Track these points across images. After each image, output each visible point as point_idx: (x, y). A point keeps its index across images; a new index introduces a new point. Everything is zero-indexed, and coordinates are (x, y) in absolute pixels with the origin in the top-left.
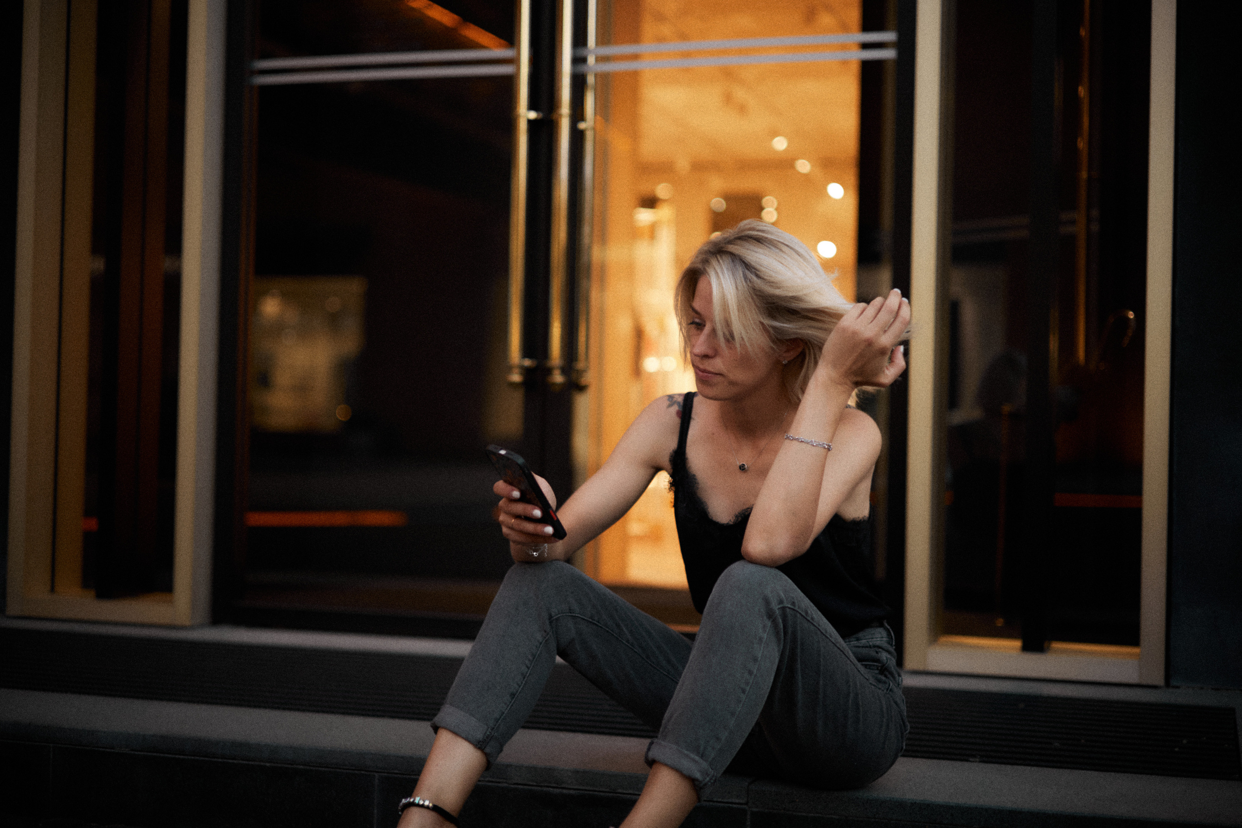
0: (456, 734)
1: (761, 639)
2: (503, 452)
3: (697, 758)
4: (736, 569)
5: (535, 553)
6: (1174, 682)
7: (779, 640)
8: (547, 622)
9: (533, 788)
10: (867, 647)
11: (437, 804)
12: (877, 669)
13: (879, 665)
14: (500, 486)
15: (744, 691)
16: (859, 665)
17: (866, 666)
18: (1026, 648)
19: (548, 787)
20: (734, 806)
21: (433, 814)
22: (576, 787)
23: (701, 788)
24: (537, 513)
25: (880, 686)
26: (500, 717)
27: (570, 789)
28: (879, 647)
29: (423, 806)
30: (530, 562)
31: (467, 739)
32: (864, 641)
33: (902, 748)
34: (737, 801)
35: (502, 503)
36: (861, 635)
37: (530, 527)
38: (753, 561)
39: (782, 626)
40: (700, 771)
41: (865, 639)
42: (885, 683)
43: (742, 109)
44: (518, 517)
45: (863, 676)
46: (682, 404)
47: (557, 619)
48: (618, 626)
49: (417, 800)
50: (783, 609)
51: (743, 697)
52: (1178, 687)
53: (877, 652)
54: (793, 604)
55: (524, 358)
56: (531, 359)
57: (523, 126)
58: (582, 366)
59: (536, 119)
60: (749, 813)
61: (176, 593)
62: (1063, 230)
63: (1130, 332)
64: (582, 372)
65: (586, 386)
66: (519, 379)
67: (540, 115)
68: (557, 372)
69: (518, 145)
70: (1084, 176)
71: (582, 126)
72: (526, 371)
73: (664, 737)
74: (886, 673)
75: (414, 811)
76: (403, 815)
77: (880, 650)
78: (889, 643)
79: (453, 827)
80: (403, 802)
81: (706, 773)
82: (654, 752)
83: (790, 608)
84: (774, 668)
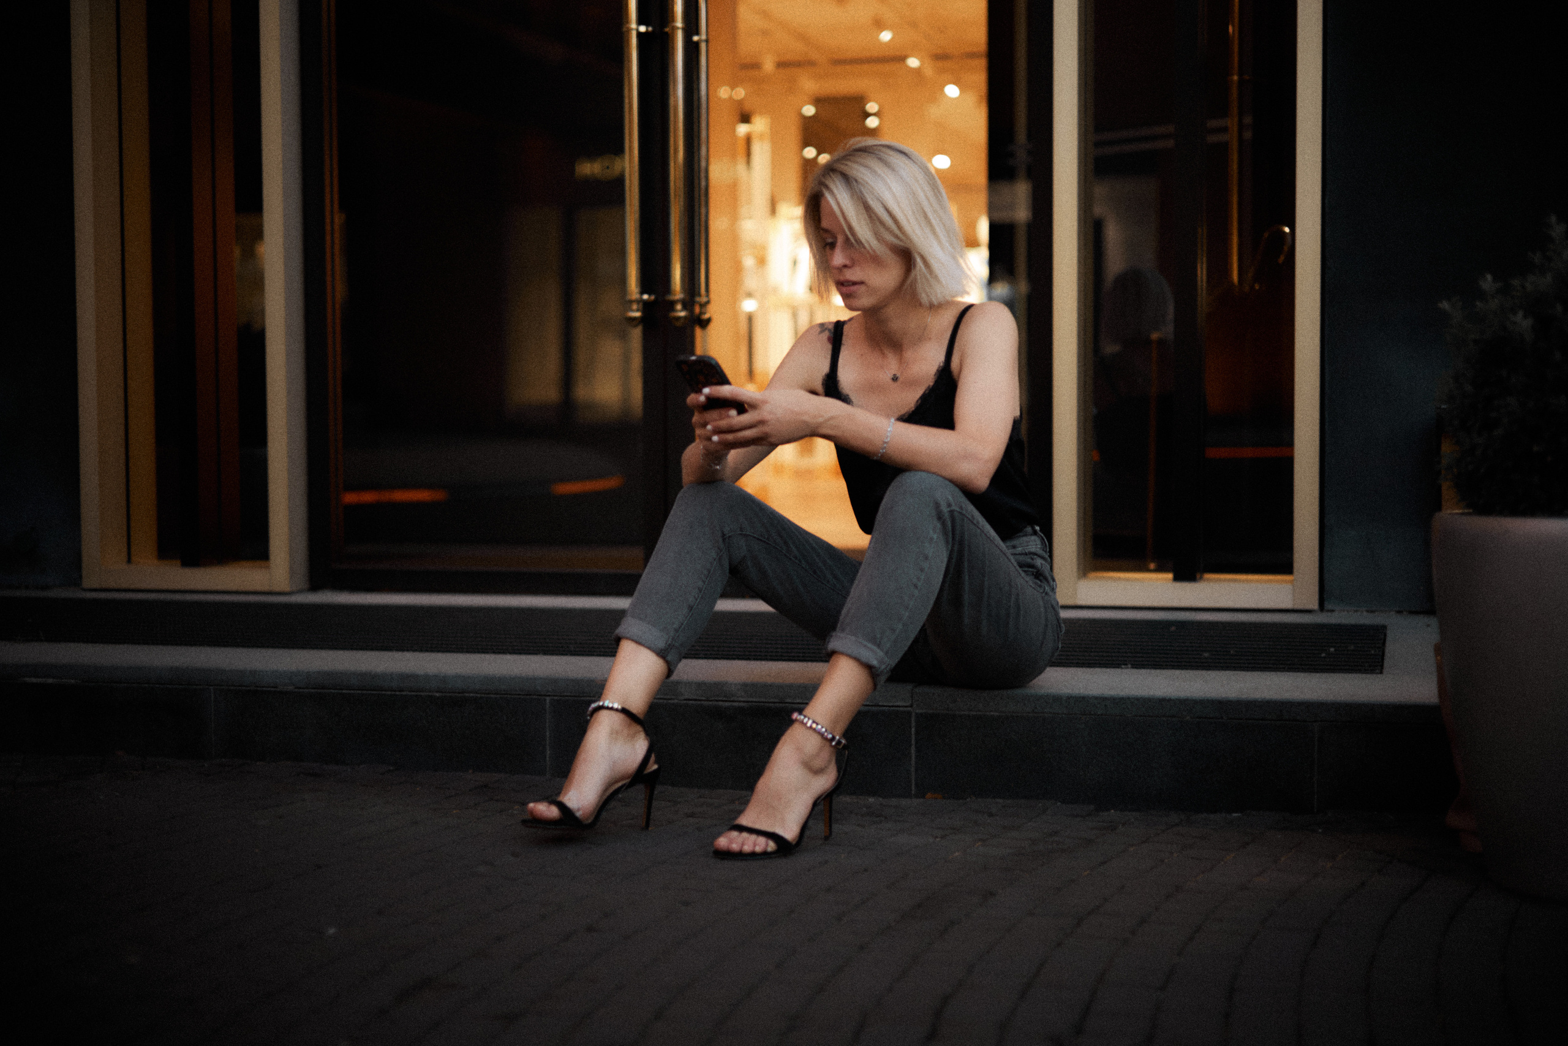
0: (638, 643)
1: (932, 539)
3: (875, 648)
6: (1328, 606)
7: (947, 542)
8: (721, 540)
9: (703, 702)
10: (1023, 553)
11: (624, 706)
12: (1035, 575)
13: (1035, 571)
15: (916, 586)
16: (1020, 570)
17: (1025, 571)
18: (1177, 578)
19: (718, 701)
20: (901, 709)
21: (621, 716)
22: (744, 700)
23: (878, 675)
25: (1037, 589)
26: (680, 628)
27: (740, 702)
28: (1035, 554)
29: (612, 709)
31: (649, 648)
32: (1020, 549)
33: (1058, 647)
34: (904, 704)
36: (1016, 541)
39: (950, 528)
40: (877, 659)
41: (1022, 546)
42: (1041, 587)
45: (1024, 582)
46: (833, 331)
47: (730, 537)
48: (786, 543)
49: (606, 704)
50: (952, 512)
51: (916, 592)
52: (1333, 611)
53: (1033, 559)
54: (961, 508)
55: (642, 293)
56: (649, 294)
57: (634, 41)
58: (704, 299)
59: (646, 33)
60: (913, 714)
61: (272, 557)
62: (1212, 139)
63: (1286, 248)
64: (704, 305)
65: (709, 321)
66: (638, 314)
67: (650, 29)
68: (679, 307)
69: (630, 61)
70: (1236, 78)
71: (696, 38)
72: (646, 306)
73: (843, 630)
74: (1041, 578)
75: (604, 714)
76: (593, 719)
77: (1035, 557)
78: (1043, 550)
79: (639, 728)
80: (594, 705)
81: (881, 662)
82: (834, 644)
83: (959, 512)
84: (943, 569)
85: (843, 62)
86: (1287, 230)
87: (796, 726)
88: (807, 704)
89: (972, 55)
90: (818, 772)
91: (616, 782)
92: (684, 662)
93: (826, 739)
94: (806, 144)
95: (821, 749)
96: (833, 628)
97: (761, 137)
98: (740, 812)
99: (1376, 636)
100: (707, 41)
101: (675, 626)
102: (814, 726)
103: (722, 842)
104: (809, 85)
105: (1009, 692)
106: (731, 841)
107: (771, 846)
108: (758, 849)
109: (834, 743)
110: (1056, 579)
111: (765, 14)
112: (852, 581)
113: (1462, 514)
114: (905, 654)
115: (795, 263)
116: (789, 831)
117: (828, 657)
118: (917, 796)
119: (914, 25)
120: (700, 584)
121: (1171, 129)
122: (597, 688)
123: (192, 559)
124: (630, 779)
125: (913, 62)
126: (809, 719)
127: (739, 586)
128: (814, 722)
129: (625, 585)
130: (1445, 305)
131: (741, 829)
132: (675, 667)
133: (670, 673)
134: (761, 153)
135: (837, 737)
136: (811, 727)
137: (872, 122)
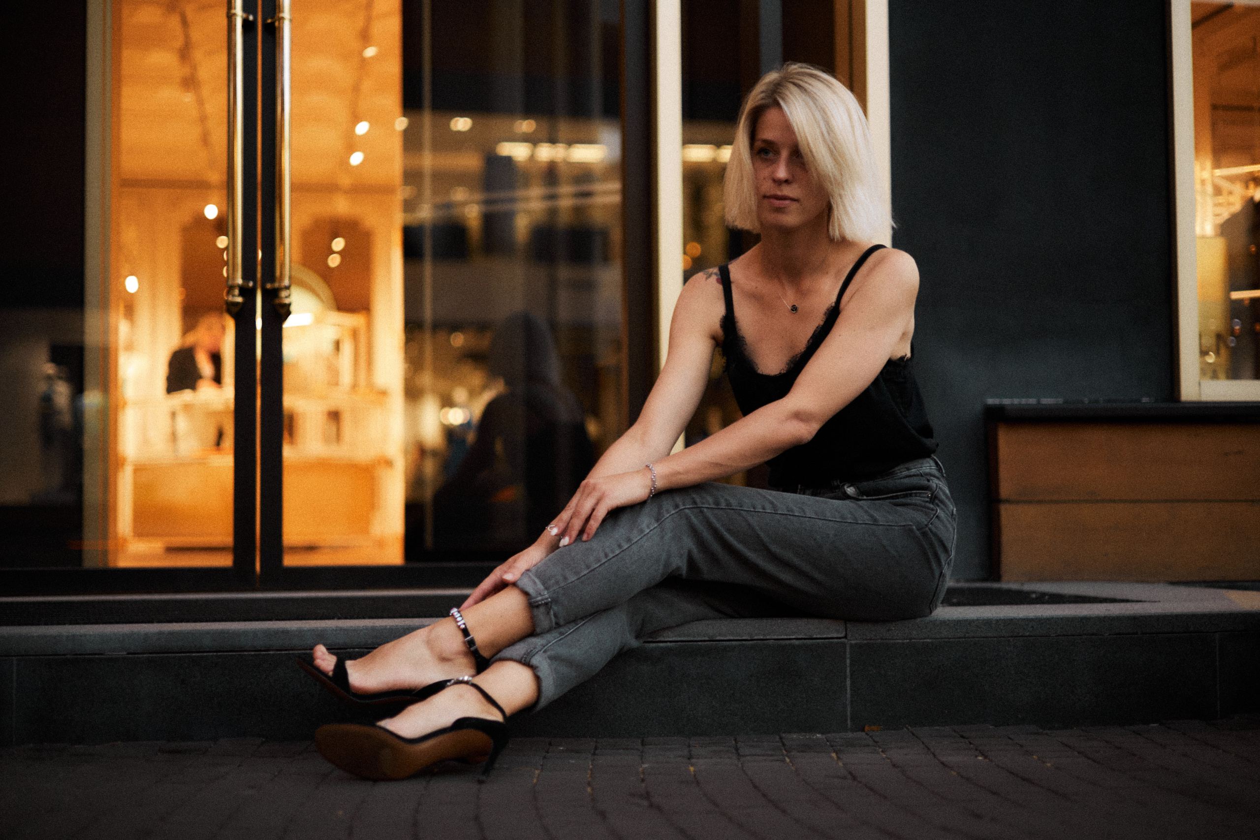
10: (918, 476)
12: (928, 497)
27: (666, 642)
28: (929, 475)
41: (915, 469)
46: (719, 273)
53: (928, 481)
57: (239, 27)
60: (848, 645)
77: (932, 478)
118: (853, 730)
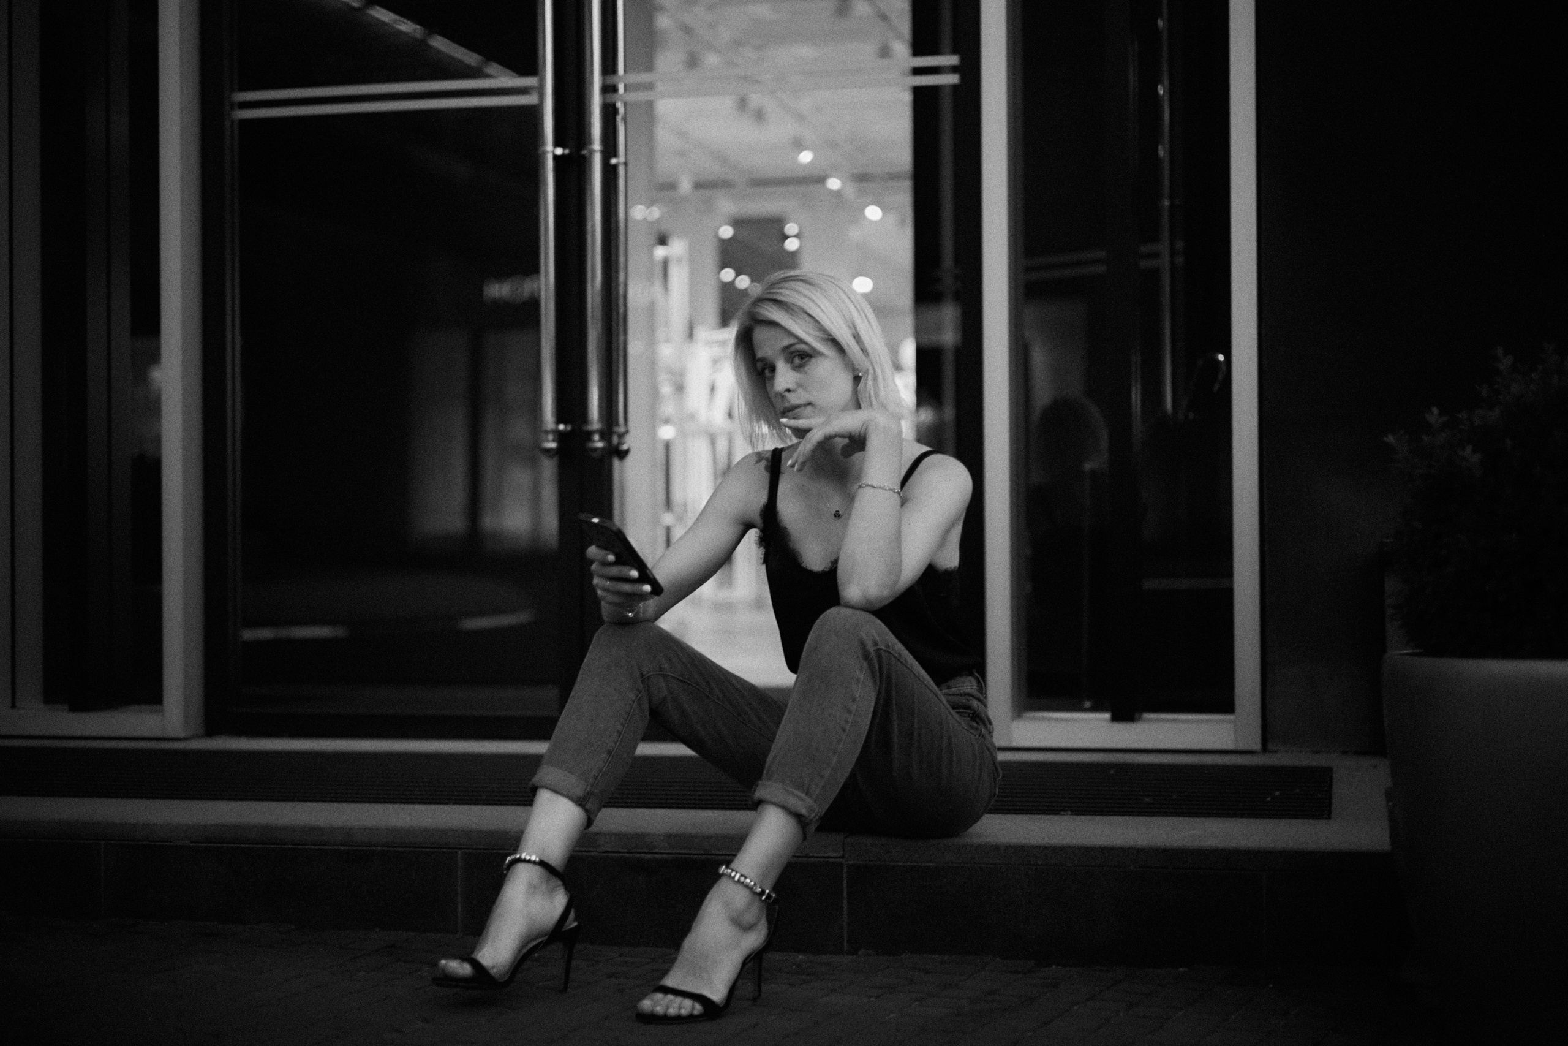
0: (556, 791)
1: (858, 680)
2: (596, 520)
3: (803, 796)
4: (832, 612)
5: (630, 614)
6: (1270, 746)
7: (875, 681)
8: (640, 680)
9: (622, 855)
10: (958, 695)
11: (543, 859)
12: (969, 716)
13: (971, 712)
14: (593, 551)
15: (844, 730)
16: (952, 711)
17: (958, 713)
18: (1116, 718)
19: (640, 853)
20: (833, 860)
21: (538, 868)
22: (667, 851)
23: (808, 825)
24: (635, 574)
25: (973, 731)
26: (599, 775)
27: (663, 854)
28: (969, 695)
29: (529, 861)
30: (623, 623)
31: (567, 796)
32: (953, 689)
33: (995, 794)
34: (835, 855)
35: (594, 567)
36: (951, 683)
37: (627, 587)
38: (849, 606)
39: (877, 668)
40: (806, 807)
41: (956, 688)
42: (977, 729)
43: (759, 116)
44: (612, 579)
45: (955, 722)
46: (769, 459)
47: (649, 677)
48: (708, 683)
49: (523, 856)
50: (878, 651)
51: (844, 736)
52: (1276, 752)
54: (888, 646)
55: (558, 422)
56: (565, 423)
57: (550, 164)
58: (622, 429)
59: (563, 156)
60: (845, 867)
61: (165, 700)
62: (1144, 264)
63: (1220, 377)
64: (621, 436)
65: (627, 452)
66: (553, 445)
67: (567, 151)
68: (596, 437)
69: (546, 184)
70: (1166, 203)
71: (614, 161)
72: (560, 437)
73: (769, 779)
74: (978, 720)
75: (521, 867)
76: (509, 873)
77: (971, 698)
78: (979, 692)
79: (559, 883)
80: (509, 859)
81: (811, 810)
82: (760, 793)
83: (885, 651)
84: (872, 709)
85: (761, 183)
86: (1221, 357)
87: (724, 880)
88: (735, 855)
89: (894, 177)
90: (747, 928)
91: (535, 939)
92: (604, 810)
93: (755, 893)
94: (724, 265)
95: (749, 906)
96: (759, 776)
97: (679, 260)
98: (665, 972)
99: (1322, 778)
100: (626, 164)
101: (593, 773)
102: (742, 879)
103: (646, 1004)
104: (727, 206)
105: (945, 841)
106: (655, 1004)
107: (698, 1008)
108: (684, 1012)
109: (764, 898)
110: (993, 720)
111: (682, 134)
112: (778, 724)
113: (1411, 654)
114: (835, 800)
115: (713, 389)
116: (717, 993)
117: (756, 805)
118: (849, 953)
119: (834, 145)
120: (619, 727)
121: (1101, 254)
122: (513, 840)
123: (80, 704)
124: (547, 937)
125: (834, 184)
126: (737, 873)
127: (659, 730)
128: (742, 875)
129: (541, 729)
130: (1390, 439)
131: (667, 990)
132: (596, 816)
133: (589, 822)
134: (679, 276)
135: (767, 891)
136: (739, 880)
137: (791, 245)
